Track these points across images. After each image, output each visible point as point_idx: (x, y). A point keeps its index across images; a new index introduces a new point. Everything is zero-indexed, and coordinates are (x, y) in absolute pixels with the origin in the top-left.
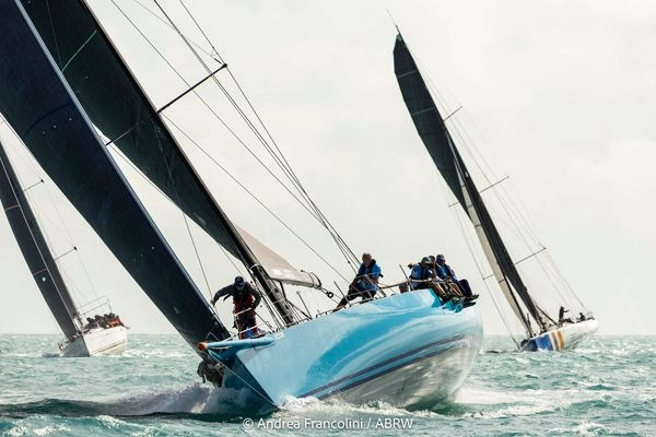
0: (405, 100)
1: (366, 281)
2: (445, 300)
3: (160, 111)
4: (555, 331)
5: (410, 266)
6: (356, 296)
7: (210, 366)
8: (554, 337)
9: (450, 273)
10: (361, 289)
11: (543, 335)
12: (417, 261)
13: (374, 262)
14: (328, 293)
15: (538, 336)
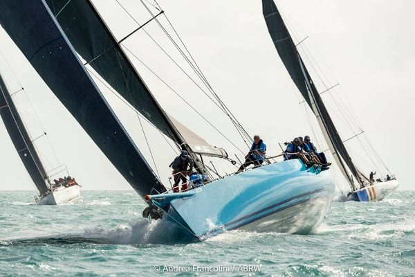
0: (270, 32)
1: (257, 154)
2: (309, 166)
3: (120, 42)
4: (370, 187)
5: (286, 144)
6: (250, 164)
7: (154, 210)
8: (369, 191)
9: (313, 148)
10: (253, 159)
11: (362, 189)
12: (290, 140)
13: (261, 141)
14: (232, 162)
15: (358, 190)
